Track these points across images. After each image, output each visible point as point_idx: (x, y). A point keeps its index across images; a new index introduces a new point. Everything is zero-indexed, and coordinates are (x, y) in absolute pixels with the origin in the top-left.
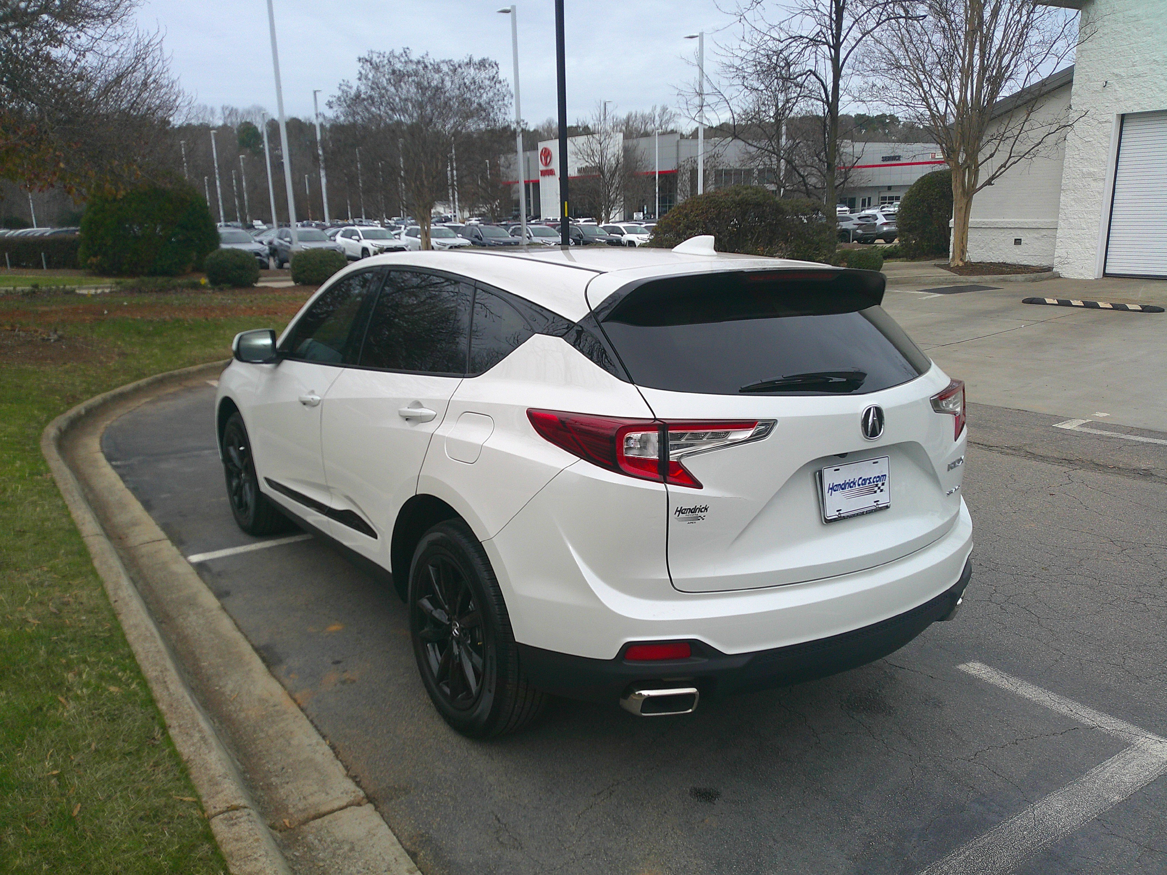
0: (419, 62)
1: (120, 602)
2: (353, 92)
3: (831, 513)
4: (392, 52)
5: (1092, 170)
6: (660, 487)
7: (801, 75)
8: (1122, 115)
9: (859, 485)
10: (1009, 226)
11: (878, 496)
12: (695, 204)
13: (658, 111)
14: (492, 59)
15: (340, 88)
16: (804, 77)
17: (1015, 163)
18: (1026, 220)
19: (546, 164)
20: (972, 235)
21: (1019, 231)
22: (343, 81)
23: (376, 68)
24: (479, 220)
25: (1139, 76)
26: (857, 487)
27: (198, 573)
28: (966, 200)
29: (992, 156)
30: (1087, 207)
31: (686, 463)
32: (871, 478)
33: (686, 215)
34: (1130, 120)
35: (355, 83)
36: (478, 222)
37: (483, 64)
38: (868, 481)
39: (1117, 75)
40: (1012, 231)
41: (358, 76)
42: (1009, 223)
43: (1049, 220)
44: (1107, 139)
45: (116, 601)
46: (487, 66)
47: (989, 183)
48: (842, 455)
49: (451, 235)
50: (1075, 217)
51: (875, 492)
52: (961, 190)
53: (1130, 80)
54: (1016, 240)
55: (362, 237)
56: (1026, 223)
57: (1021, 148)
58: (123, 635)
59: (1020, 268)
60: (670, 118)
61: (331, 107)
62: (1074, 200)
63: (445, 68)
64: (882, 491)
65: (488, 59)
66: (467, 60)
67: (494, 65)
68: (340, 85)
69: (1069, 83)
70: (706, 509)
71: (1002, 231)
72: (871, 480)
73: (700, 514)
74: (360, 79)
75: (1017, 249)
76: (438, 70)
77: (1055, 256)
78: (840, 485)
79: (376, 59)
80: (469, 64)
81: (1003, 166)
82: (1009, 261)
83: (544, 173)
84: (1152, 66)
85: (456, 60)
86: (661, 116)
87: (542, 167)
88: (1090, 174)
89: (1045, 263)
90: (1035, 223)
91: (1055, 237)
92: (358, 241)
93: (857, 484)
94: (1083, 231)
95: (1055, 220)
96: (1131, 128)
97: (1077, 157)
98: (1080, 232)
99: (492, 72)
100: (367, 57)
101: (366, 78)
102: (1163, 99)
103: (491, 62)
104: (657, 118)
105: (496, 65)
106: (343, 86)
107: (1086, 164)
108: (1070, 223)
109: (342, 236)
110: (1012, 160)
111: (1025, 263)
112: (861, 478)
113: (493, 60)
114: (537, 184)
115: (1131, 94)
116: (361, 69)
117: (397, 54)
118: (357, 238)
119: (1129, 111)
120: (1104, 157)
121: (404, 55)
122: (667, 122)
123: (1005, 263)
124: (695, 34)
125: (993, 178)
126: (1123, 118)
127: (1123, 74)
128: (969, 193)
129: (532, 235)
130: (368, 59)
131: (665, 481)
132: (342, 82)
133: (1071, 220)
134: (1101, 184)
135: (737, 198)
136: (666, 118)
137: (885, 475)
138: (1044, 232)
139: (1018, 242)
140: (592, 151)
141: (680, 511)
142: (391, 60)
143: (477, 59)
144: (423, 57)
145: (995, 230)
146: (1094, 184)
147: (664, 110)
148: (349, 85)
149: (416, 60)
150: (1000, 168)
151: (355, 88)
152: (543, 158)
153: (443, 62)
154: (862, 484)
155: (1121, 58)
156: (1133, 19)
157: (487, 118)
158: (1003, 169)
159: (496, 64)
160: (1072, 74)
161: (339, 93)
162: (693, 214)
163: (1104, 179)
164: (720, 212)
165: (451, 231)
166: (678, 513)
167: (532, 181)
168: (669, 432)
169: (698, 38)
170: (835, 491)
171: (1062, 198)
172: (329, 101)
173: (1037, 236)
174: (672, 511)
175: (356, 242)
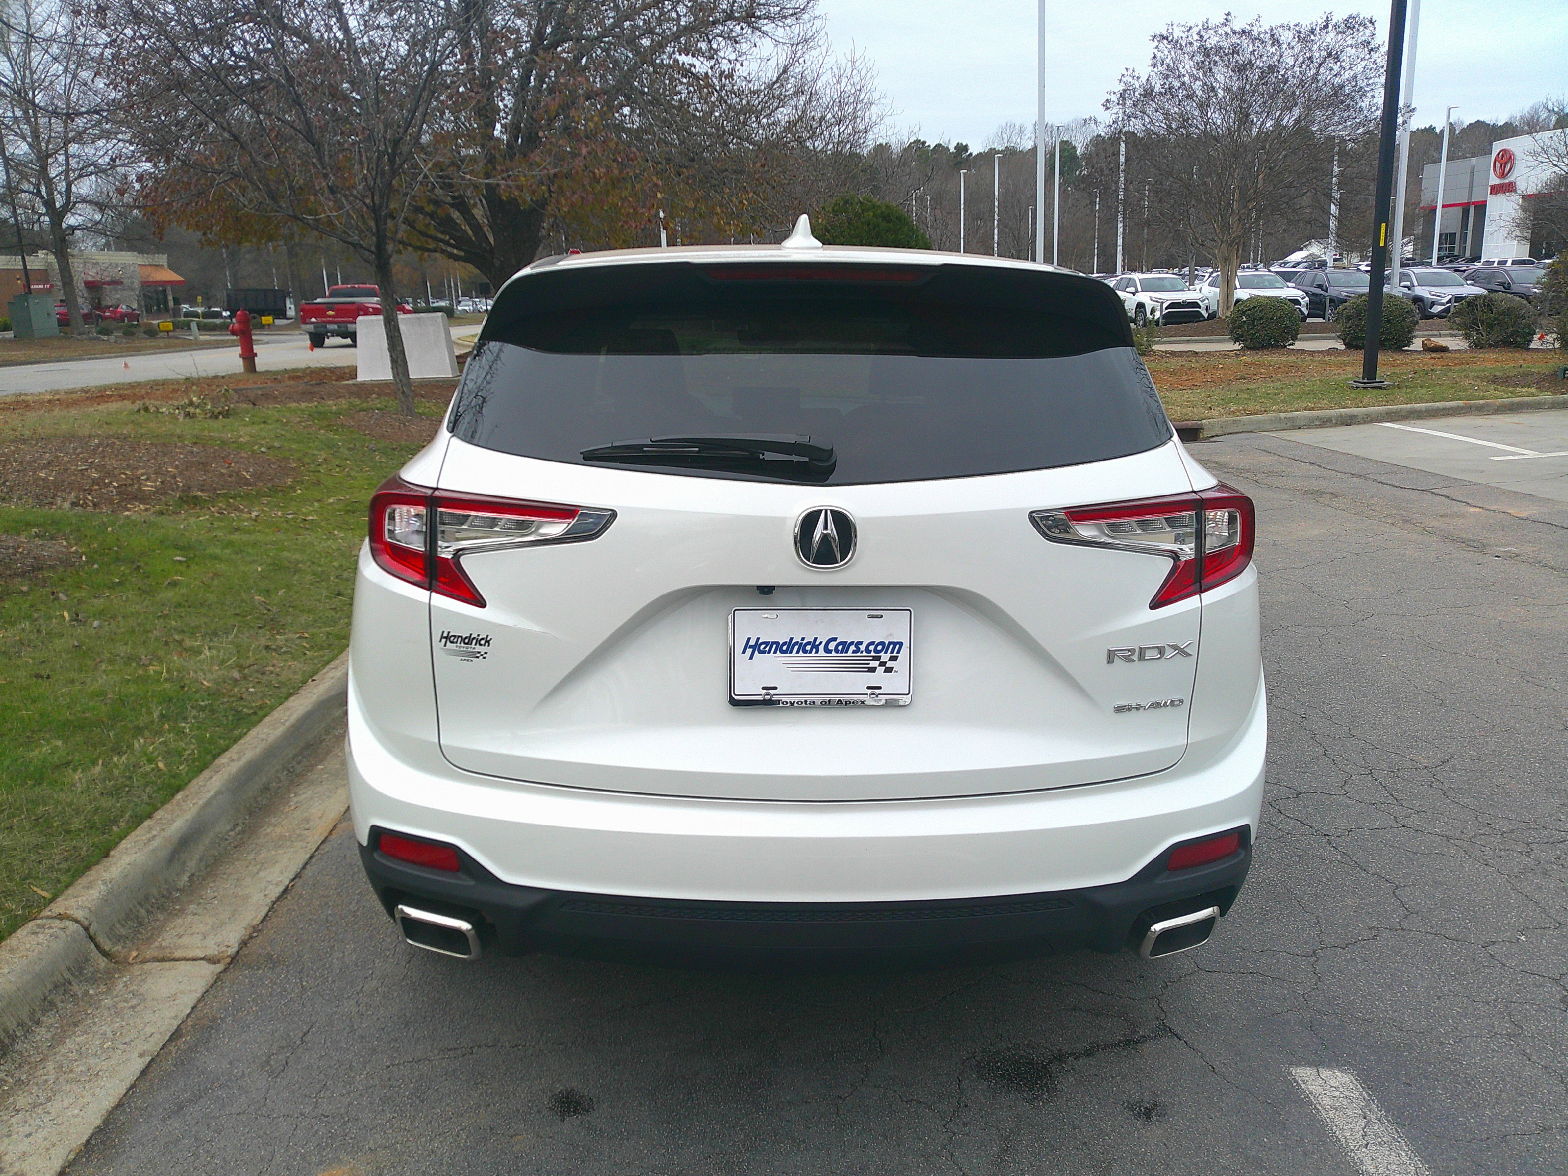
0: (1245, 33)
2: (1141, 84)
3: (746, 687)
4: (1206, 23)
6: (421, 595)
9: (827, 650)
11: (879, 677)
14: (1365, 14)
15: (1121, 81)
19: (1503, 175)
22: (1127, 69)
23: (1178, 47)
26: (821, 652)
31: (467, 563)
32: (861, 643)
35: (1144, 70)
37: (1349, 24)
38: (853, 648)
41: (1151, 62)
46: (1356, 24)
48: (766, 590)
49: (1277, 285)
51: (873, 670)
55: (1140, 290)
61: (1108, 108)
63: (1286, 37)
64: (889, 670)
65: (1358, 15)
66: (1321, 22)
67: (1368, 22)
68: (1123, 75)
70: (488, 642)
72: (862, 648)
73: (478, 648)
74: (1154, 66)
76: (1276, 42)
78: (777, 643)
79: (1177, 33)
80: (1326, 26)
83: (1496, 190)
85: (1306, 23)
87: (1494, 180)
92: (1134, 294)
93: (821, 647)
99: (1365, 32)
103: (1364, 18)
106: (1126, 77)
112: (835, 639)
114: (1481, 207)
116: (1155, 51)
117: (1212, 23)
118: (1132, 290)
121: (1224, 24)
129: (1416, 284)
130: (1165, 33)
131: (430, 588)
132: (1125, 72)
137: (901, 644)
141: (448, 638)
142: (1203, 33)
143: (1339, 17)
144: (1252, 24)
148: (1136, 74)
149: (1240, 30)
151: (1144, 79)
152: (1498, 165)
153: (1282, 26)
154: (837, 651)
159: (1371, 20)
161: (1120, 88)
165: (1278, 278)
166: (444, 640)
167: (1473, 203)
168: (440, 509)
170: (760, 652)
172: (1105, 100)
174: (436, 636)
175: (1130, 296)
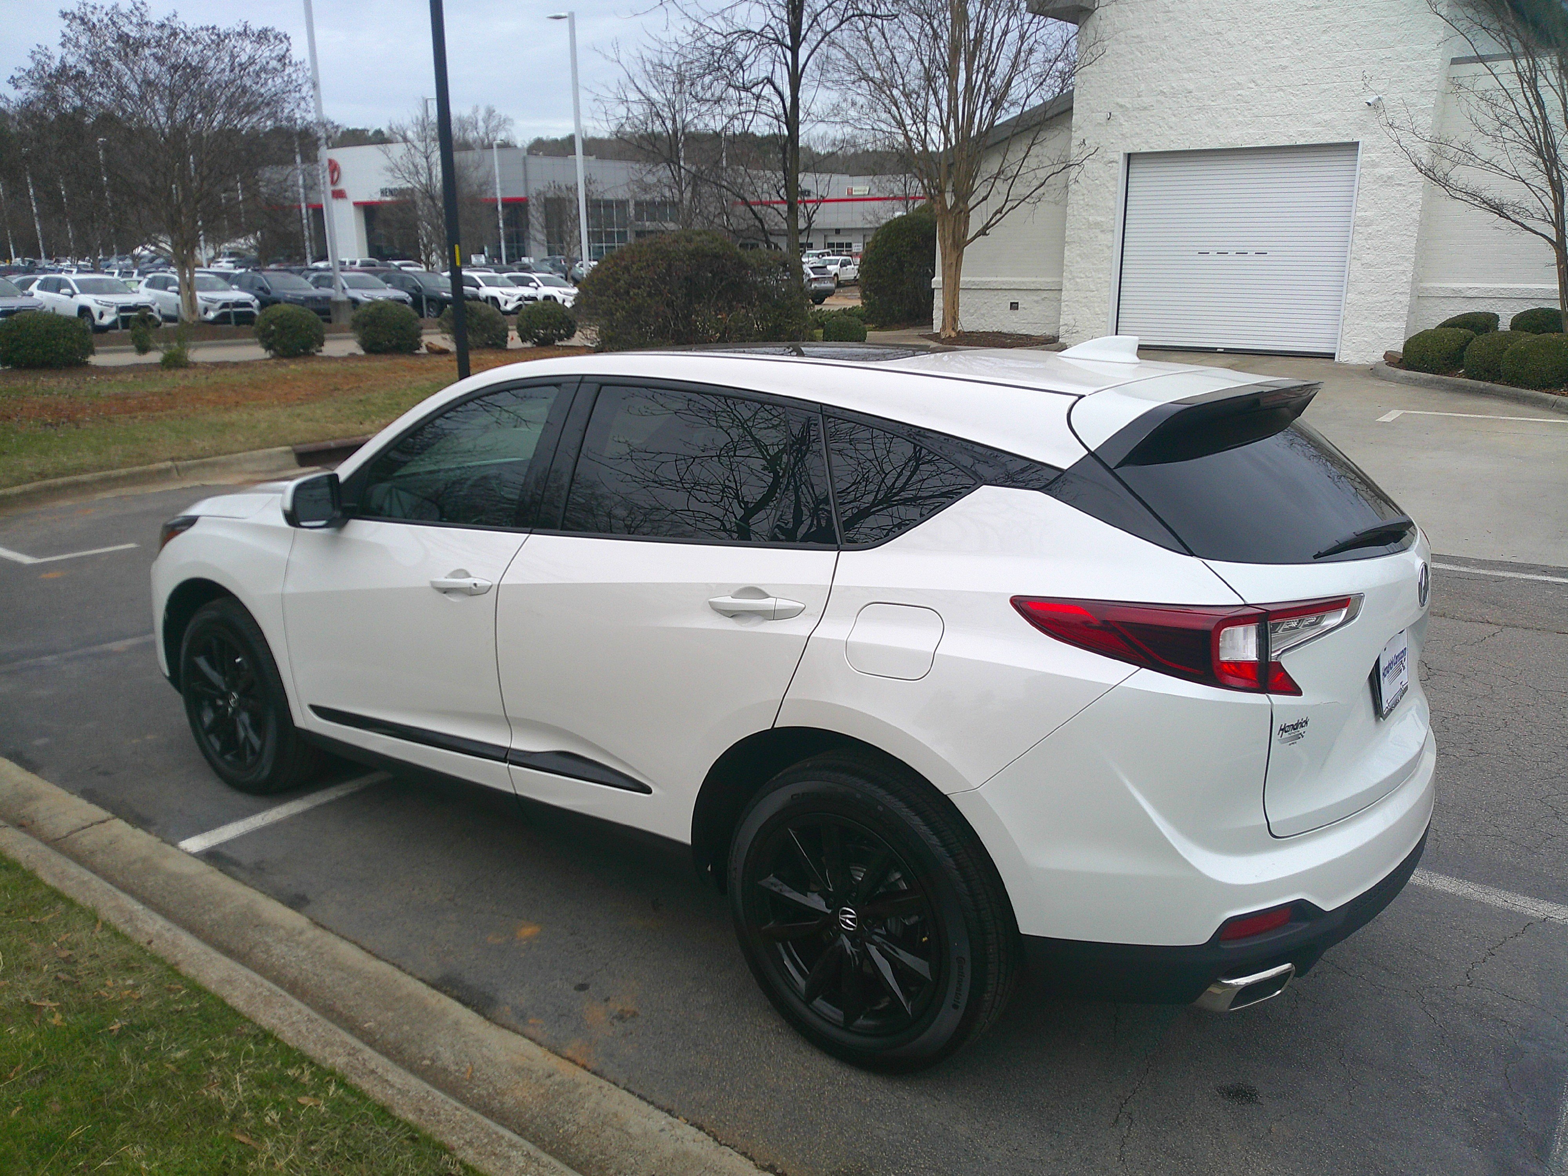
0: (163, 26)
1: (156, 942)
2: (56, 64)
4: (115, 7)
5: (1099, 219)
7: (757, 84)
8: (1129, 155)
10: (1004, 287)
12: (636, 253)
13: (482, 114)
14: (280, 29)
15: (32, 58)
16: (761, 86)
17: (1013, 208)
18: (1024, 279)
19: (334, 183)
20: (963, 298)
21: (1014, 293)
22: (39, 46)
23: (92, 29)
24: (233, 262)
25: (1145, 109)
27: (220, 870)
28: (956, 255)
29: (985, 199)
30: (1095, 264)
33: (627, 269)
34: (1137, 161)
35: (57, 51)
36: (232, 265)
37: (262, 36)
39: (1121, 106)
40: (1007, 293)
41: (61, 40)
42: (1003, 283)
43: (1049, 280)
44: (1114, 182)
45: (149, 943)
46: (272, 39)
47: (983, 232)
49: (223, 287)
50: (1082, 276)
52: (950, 241)
53: (1135, 113)
54: (1012, 304)
55: (77, 291)
56: (1023, 282)
57: (1020, 189)
58: (222, 1002)
59: (1020, 339)
60: (499, 125)
61: (17, 87)
62: (1079, 255)
65: (273, 29)
66: (240, 29)
67: (283, 39)
68: (33, 52)
69: (1069, 111)
70: (1307, 723)
71: (996, 292)
73: (1301, 730)
74: (63, 45)
75: (1014, 316)
76: (194, 40)
77: (1061, 323)
79: (90, 16)
80: (244, 34)
81: (1000, 211)
82: (1005, 331)
84: (1159, 97)
85: (222, 28)
86: (486, 121)
88: (1097, 224)
89: (1048, 332)
90: (1033, 283)
91: (1059, 300)
92: (71, 296)
94: (1092, 294)
95: (1057, 279)
96: (1137, 170)
97: (1082, 202)
98: (1089, 294)
99: (280, 49)
100: (76, 12)
101: (77, 45)
102: (1172, 138)
103: (279, 34)
104: (481, 124)
105: (288, 39)
106: (39, 54)
107: (1092, 211)
108: (1077, 283)
109: (40, 287)
110: (1009, 205)
111: (1024, 332)
113: (282, 31)
115: (1137, 130)
116: (67, 31)
117: (124, 10)
118: (69, 291)
119: (1137, 150)
120: (1111, 204)
121: (135, 12)
122: (496, 129)
123: (1000, 332)
124: (563, 14)
125: (987, 227)
126: (1129, 157)
127: (1129, 106)
128: (959, 244)
132: (36, 49)
133: (1078, 280)
134: (1109, 236)
135: (691, 247)
136: (494, 123)
138: (1044, 294)
139: (1014, 306)
140: (415, 166)
141: (1284, 729)
142: (115, 19)
143: (255, 28)
144: (168, 19)
145: (987, 292)
146: (1101, 236)
147: (490, 113)
148: (49, 54)
149: (156, 23)
150: (995, 214)
151: (57, 59)
152: (330, 173)
153: (201, 28)
155: (1126, 86)
156: (1136, 40)
157: (273, 115)
158: (998, 216)
159: (285, 36)
160: (1072, 100)
161: (30, 65)
162: (635, 267)
163: (1113, 231)
164: (670, 266)
166: (1281, 732)
169: (566, 20)
171: (1066, 253)
172: (12, 77)
173: (1036, 298)
175: (68, 297)
